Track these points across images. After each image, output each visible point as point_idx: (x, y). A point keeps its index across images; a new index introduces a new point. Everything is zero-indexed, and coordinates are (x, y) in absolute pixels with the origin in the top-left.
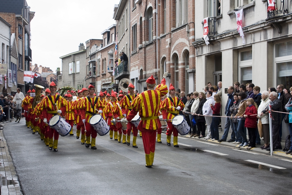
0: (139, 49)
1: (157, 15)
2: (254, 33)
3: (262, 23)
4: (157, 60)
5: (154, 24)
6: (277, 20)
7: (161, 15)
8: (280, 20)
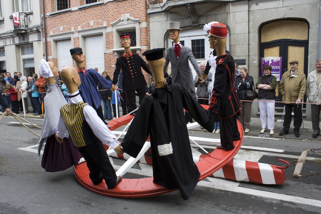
2: (5, 38)
3: (10, 33)
6: (21, 31)
8: (23, 32)
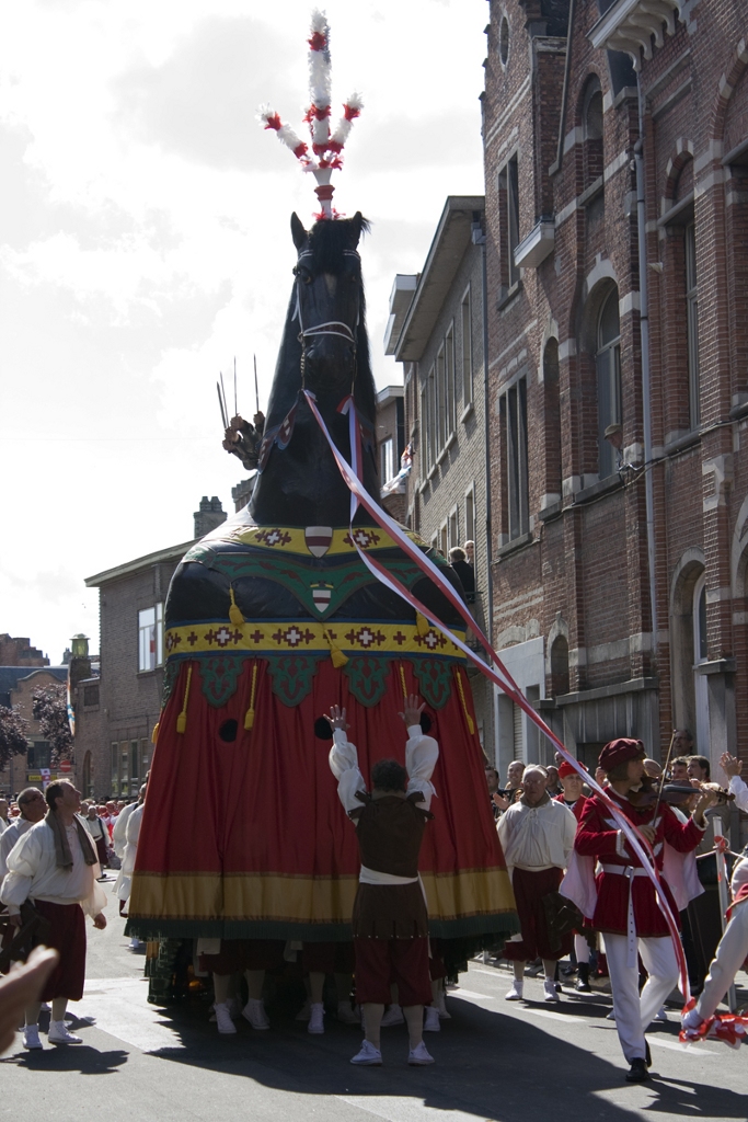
0: (545, 520)
1: (643, 325)
4: (652, 585)
5: (629, 375)
7: (667, 327)
